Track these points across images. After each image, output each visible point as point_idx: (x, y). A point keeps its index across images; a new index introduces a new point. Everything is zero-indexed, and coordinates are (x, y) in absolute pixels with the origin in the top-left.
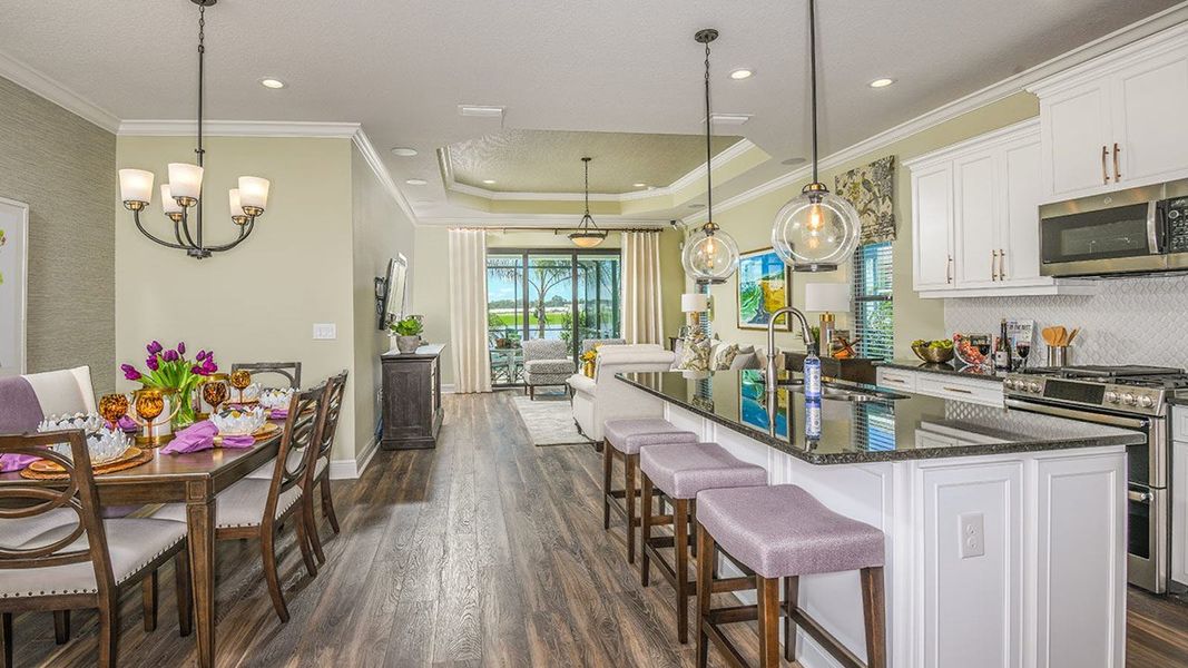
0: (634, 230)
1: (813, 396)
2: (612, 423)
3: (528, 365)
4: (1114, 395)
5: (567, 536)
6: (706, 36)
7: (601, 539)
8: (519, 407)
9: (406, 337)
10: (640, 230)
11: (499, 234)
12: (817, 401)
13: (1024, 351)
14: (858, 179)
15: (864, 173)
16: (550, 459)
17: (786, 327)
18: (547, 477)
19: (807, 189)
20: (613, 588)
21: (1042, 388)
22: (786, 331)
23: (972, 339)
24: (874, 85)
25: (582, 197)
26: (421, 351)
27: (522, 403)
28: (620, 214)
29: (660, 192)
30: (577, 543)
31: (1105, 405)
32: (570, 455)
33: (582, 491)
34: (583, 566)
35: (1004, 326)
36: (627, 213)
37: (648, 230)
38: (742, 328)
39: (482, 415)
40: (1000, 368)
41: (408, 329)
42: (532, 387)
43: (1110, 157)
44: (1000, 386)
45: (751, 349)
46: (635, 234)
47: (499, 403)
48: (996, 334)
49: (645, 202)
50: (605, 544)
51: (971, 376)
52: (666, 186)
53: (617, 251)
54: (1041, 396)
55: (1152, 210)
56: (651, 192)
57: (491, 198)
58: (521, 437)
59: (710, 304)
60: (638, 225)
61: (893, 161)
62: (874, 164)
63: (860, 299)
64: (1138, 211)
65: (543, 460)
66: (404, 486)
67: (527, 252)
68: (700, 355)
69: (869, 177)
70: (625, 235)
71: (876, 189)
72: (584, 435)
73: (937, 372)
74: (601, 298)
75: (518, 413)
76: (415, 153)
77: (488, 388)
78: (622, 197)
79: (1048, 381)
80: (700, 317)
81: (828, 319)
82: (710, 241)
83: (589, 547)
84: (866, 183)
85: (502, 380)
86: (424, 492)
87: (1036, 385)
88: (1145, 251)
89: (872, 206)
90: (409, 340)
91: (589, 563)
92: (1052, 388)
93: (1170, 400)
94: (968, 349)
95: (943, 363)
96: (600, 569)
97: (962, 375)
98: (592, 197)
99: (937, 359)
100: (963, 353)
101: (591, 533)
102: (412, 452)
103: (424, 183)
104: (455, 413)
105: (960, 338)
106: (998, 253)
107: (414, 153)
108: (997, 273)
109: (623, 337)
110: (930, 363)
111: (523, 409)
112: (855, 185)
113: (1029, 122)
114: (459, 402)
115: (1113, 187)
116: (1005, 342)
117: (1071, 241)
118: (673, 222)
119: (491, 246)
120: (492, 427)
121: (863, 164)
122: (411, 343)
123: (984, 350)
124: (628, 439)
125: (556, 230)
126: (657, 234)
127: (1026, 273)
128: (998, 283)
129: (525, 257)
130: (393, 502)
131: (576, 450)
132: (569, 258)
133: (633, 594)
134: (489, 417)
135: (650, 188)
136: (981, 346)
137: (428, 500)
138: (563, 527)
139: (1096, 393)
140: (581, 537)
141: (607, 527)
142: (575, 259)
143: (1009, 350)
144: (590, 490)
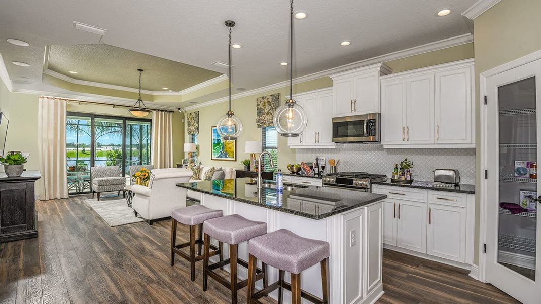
0: (159, 110)
1: (280, 189)
2: (177, 210)
3: (96, 180)
4: (356, 182)
5: (151, 275)
6: (230, 24)
7: (172, 272)
8: (92, 206)
9: (13, 166)
10: (162, 111)
11: (77, 104)
12: (281, 191)
13: (323, 168)
14: (266, 100)
15: (268, 99)
16: (123, 233)
17: (234, 159)
18: (126, 244)
19: (288, 102)
20: (189, 298)
21: (334, 180)
22: (234, 161)
23: (307, 164)
24: (282, 64)
25: (137, 91)
26: (24, 175)
27: (92, 203)
28: (153, 101)
29: (175, 93)
30: (159, 277)
31: (354, 185)
32: (135, 230)
33: (150, 248)
34: (168, 290)
35: (317, 159)
36: (157, 101)
37: (166, 111)
38: (213, 160)
39: (65, 212)
40: (316, 174)
41: (15, 160)
42: (99, 194)
43: (353, 103)
44: (321, 180)
45: (221, 169)
46: (160, 112)
47: (76, 203)
48: (315, 162)
49: (167, 97)
50: (175, 274)
51: (306, 177)
52: (179, 91)
53: (150, 120)
54: (335, 183)
55: (365, 122)
56: (171, 93)
57: (72, 83)
58: (99, 223)
59: (197, 148)
60: (162, 108)
61: (279, 95)
62: (272, 95)
63: (264, 148)
64: (361, 122)
65: (119, 234)
66: (21, 267)
67: (93, 116)
68: (195, 172)
69: (270, 100)
70: (154, 112)
71: (272, 105)
72: (141, 218)
73: (295, 176)
74: (132, 144)
75: (91, 209)
76: (28, 45)
77: (66, 195)
78: (155, 93)
79: (336, 178)
80: (192, 154)
81: (254, 155)
82: (230, 120)
83: (167, 279)
84: (268, 102)
85: (73, 190)
86: (40, 268)
87: (332, 180)
88: (363, 135)
89: (271, 112)
90: (15, 168)
91: (170, 287)
92: (338, 180)
93: (371, 183)
94: (306, 167)
95: (297, 173)
96: (178, 289)
97: (304, 177)
98: (143, 92)
99: (295, 171)
100: (304, 169)
101: (165, 270)
102: (19, 242)
103: (28, 66)
104: (45, 212)
105: (303, 164)
106: (317, 133)
107: (26, 45)
108: (317, 140)
109: (152, 164)
110: (293, 173)
111: (95, 206)
112: (265, 103)
113: (329, 88)
114: (46, 205)
115: (354, 114)
116: (317, 164)
117: (341, 130)
118: (179, 109)
119: (70, 110)
120: (77, 219)
121: (268, 95)
122: (18, 170)
123: (311, 167)
124: (192, 218)
125: (114, 106)
126: (171, 114)
127: (327, 141)
128: (317, 144)
129: (93, 119)
130: (16, 279)
131: (137, 225)
132: (121, 122)
133: (200, 297)
134: (71, 212)
135: (170, 91)
136: (310, 166)
137: (45, 273)
138: (147, 271)
139: (351, 182)
140: (160, 274)
141: (173, 264)
142: (124, 123)
143: (318, 167)
144: (155, 247)
